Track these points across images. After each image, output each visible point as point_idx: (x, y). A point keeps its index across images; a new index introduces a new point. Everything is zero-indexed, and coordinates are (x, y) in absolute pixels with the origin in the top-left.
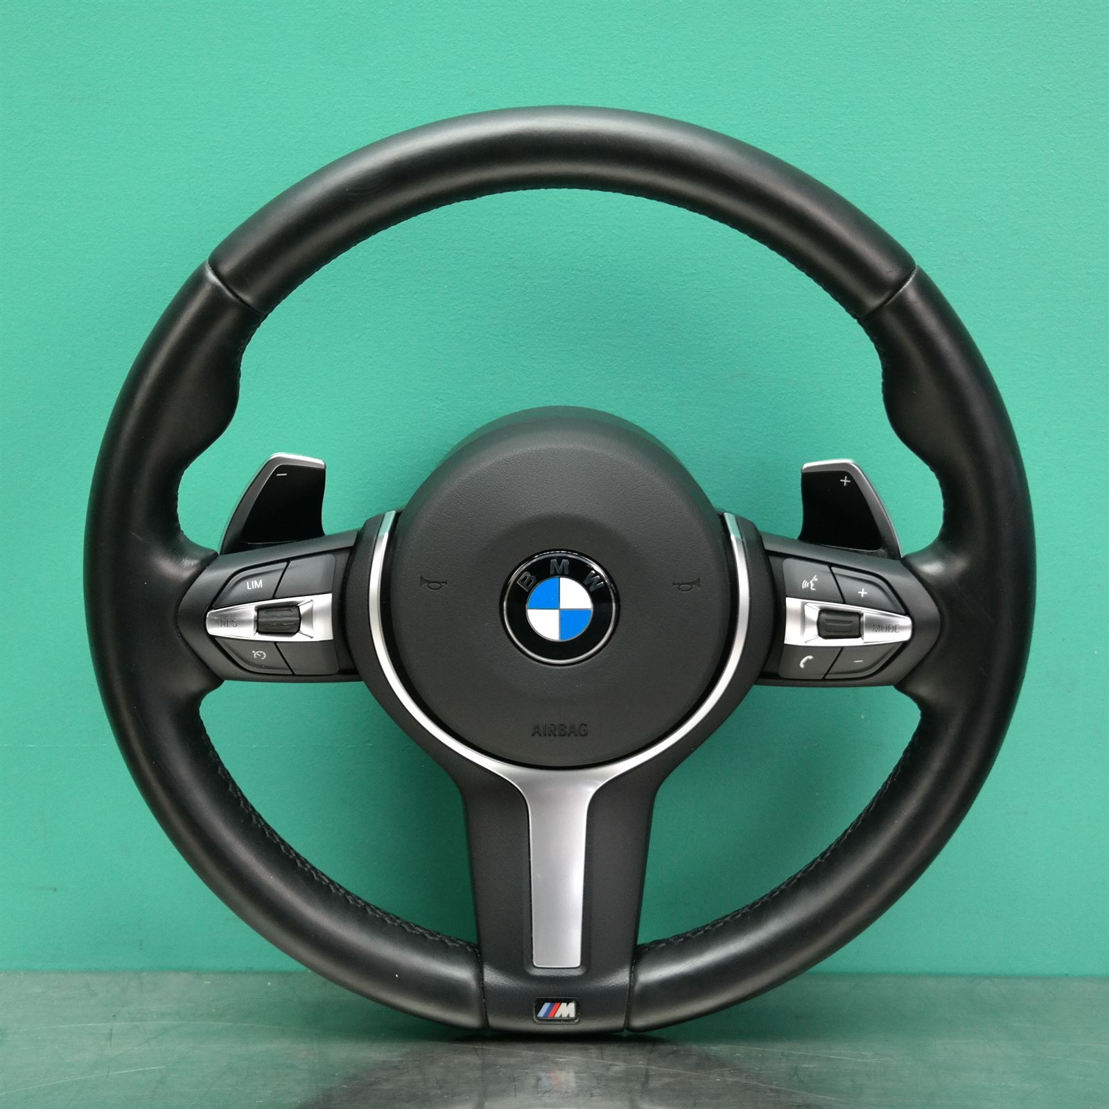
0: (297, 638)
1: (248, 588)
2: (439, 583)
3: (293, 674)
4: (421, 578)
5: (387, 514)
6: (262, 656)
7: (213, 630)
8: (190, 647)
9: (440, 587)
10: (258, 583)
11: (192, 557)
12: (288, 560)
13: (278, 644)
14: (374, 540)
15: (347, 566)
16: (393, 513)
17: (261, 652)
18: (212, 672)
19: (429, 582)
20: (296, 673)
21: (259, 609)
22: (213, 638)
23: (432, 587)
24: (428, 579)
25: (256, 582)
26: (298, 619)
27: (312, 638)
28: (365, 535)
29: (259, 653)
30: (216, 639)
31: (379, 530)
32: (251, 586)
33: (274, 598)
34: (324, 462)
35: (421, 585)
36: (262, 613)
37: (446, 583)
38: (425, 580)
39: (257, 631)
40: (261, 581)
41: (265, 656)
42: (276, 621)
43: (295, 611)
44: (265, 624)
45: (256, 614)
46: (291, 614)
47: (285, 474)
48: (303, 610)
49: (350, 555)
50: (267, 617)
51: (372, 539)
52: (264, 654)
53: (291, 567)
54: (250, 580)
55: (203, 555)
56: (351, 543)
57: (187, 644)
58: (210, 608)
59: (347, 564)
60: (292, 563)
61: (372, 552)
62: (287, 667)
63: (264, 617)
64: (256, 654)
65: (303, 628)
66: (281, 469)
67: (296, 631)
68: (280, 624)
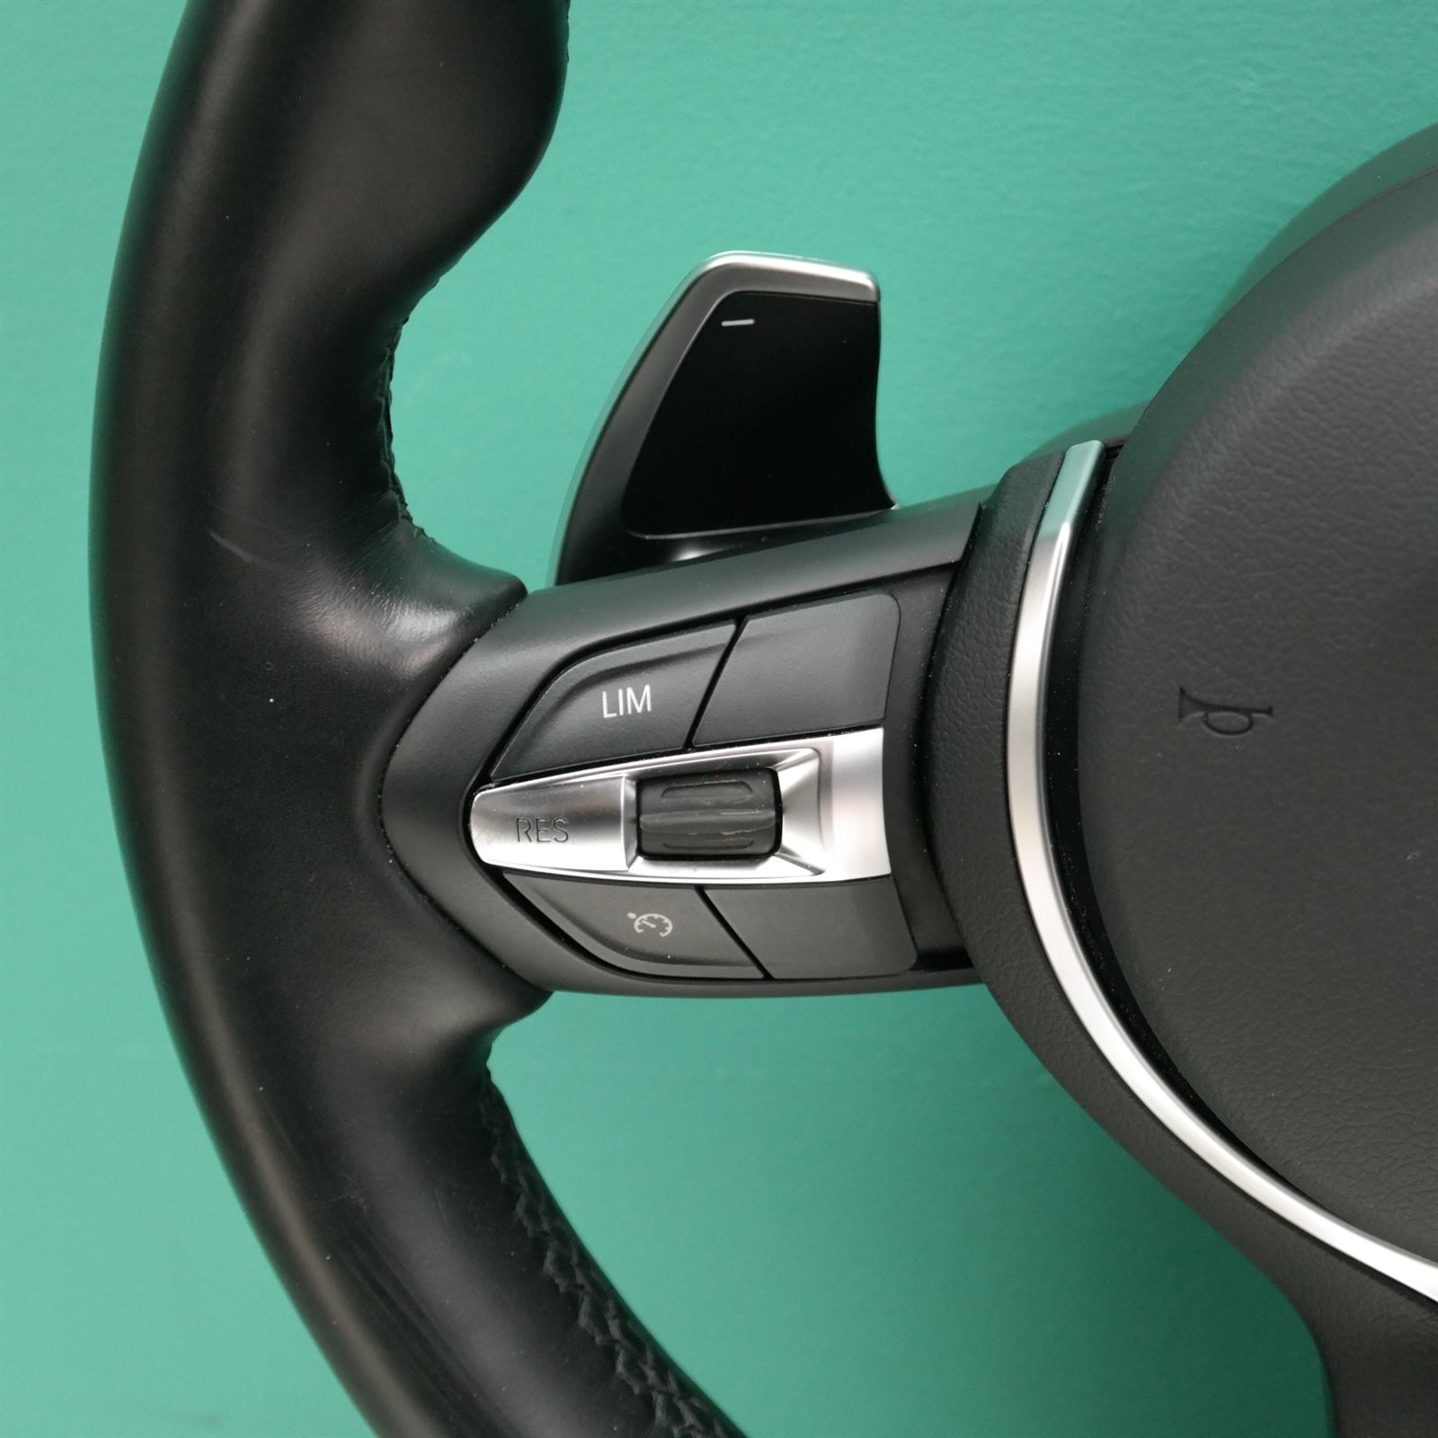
0: (773, 871)
1: (606, 715)
2: (1247, 712)
3: (768, 977)
4: (1182, 692)
5: (1075, 450)
6: (662, 926)
7: (495, 848)
8: (431, 900)
9: (1250, 727)
10: (638, 695)
11: (438, 602)
12: (738, 617)
13: (709, 893)
14: (1026, 547)
15: (938, 629)
16: (1093, 448)
17: (656, 916)
18: (509, 971)
19: (1208, 707)
20: (775, 975)
21: (642, 782)
22: (496, 875)
23: (1221, 725)
24: (1204, 697)
25: (630, 691)
26: (773, 813)
27: (819, 872)
28: (1001, 526)
29: (651, 920)
30: (508, 877)
31: (1044, 511)
32: (613, 707)
33: (689, 746)
34: (874, 279)
35: (1181, 715)
36: (653, 795)
37: (1269, 711)
38: (1190, 699)
39: (640, 852)
40: (647, 689)
41: (670, 929)
42: (699, 825)
43: (761, 786)
44: (660, 831)
45: (633, 793)
46: (749, 797)
47: (750, 322)
48: (788, 780)
49: (948, 594)
50: (666, 812)
51: (1020, 543)
52: (667, 920)
53: (748, 641)
54: (611, 685)
55: (472, 595)
56: (951, 551)
57: (419, 888)
58: (483, 781)
59: (941, 621)
60: (754, 626)
61: (1017, 586)
62: (745, 957)
63: (657, 810)
64: (639, 921)
65: (791, 837)
66: (732, 306)
67: (767, 849)
68: (714, 831)
